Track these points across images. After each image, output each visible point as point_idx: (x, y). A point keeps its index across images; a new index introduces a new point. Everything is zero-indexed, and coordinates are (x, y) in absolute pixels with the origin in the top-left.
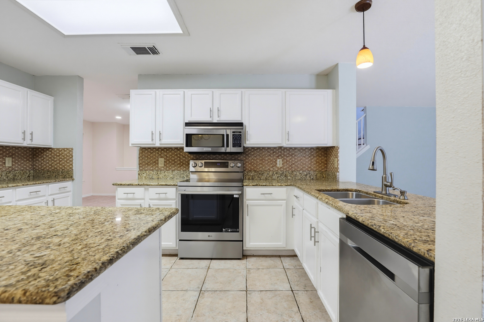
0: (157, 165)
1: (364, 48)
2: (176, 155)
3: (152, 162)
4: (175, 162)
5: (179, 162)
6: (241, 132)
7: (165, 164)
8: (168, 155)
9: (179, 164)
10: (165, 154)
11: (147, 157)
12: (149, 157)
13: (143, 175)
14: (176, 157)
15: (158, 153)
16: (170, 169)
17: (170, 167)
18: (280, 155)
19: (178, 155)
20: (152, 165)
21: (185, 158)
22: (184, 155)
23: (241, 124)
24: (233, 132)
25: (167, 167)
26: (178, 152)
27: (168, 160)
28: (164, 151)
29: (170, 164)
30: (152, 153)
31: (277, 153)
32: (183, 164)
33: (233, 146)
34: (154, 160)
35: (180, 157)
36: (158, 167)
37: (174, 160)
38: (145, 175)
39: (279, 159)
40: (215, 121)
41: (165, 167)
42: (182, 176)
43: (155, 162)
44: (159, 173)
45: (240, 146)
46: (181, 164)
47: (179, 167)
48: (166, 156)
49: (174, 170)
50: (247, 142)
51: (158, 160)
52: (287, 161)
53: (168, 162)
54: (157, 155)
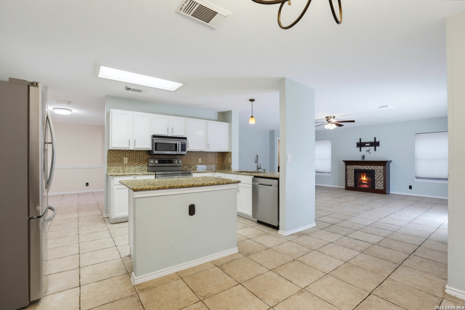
0: (122, 162)
1: (252, 117)
2: (137, 155)
3: (118, 160)
4: (136, 160)
5: (139, 160)
6: (185, 143)
7: (129, 161)
8: (130, 155)
9: (139, 161)
10: (129, 154)
11: (114, 156)
12: (116, 156)
13: (112, 169)
14: (136, 157)
15: (123, 154)
16: (132, 165)
17: (133, 164)
18: (200, 156)
19: (138, 155)
20: (118, 163)
21: (143, 157)
22: (142, 155)
23: (185, 138)
24: (181, 143)
25: (130, 164)
26: (138, 153)
27: (131, 159)
28: (128, 152)
29: (133, 161)
30: (118, 154)
31: (199, 155)
32: (142, 161)
33: (181, 151)
34: (120, 159)
35: (139, 157)
36: (123, 164)
37: (135, 159)
38: (113, 170)
39: (200, 158)
40: (169, 135)
41: (128, 164)
42: (141, 169)
43: (120, 160)
44: (124, 168)
45: (185, 151)
46: (141, 161)
47: (139, 164)
48: (129, 156)
49: (135, 166)
50: (188, 149)
51: (123, 159)
52: (204, 159)
53: (130, 160)
54: (122, 155)
